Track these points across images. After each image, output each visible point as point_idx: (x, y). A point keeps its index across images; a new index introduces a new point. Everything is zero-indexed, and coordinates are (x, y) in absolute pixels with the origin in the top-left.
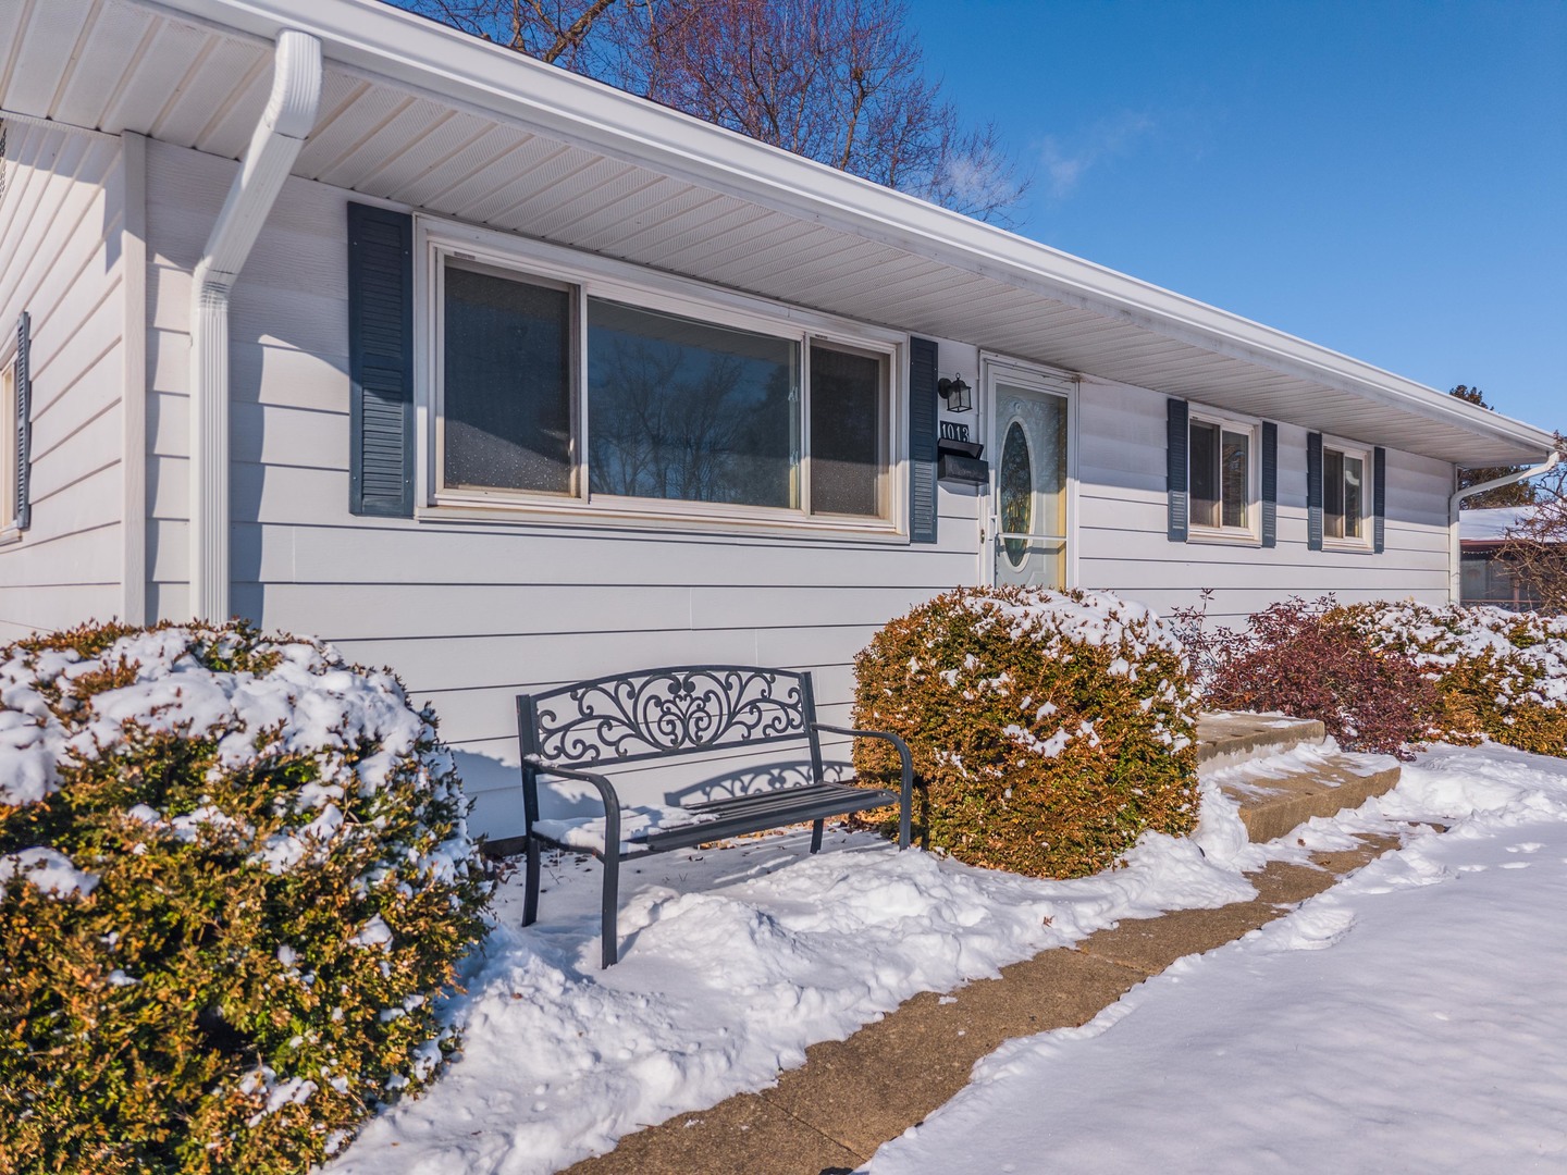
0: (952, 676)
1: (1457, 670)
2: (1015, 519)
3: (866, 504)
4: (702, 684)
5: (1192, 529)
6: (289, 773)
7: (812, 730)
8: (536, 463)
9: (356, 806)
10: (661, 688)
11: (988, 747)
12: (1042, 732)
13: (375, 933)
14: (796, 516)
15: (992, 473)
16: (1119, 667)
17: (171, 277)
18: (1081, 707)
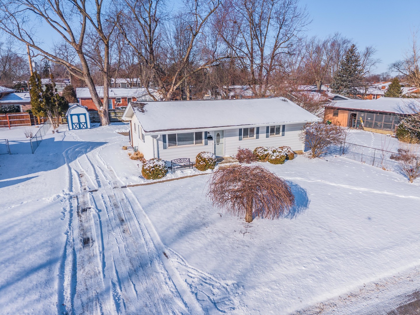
0: (199, 158)
1: (263, 155)
2: (218, 142)
3: (201, 143)
4: (182, 159)
5: (243, 139)
6: (160, 166)
7: (189, 162)
8: (174, 144)
9: (162, 167)
10: (179, 160)
12: (202, 163)
13: (163, 171)
14: (194, 145)
15: (214, 139)
16: (207, 159)
18: (204, 162)
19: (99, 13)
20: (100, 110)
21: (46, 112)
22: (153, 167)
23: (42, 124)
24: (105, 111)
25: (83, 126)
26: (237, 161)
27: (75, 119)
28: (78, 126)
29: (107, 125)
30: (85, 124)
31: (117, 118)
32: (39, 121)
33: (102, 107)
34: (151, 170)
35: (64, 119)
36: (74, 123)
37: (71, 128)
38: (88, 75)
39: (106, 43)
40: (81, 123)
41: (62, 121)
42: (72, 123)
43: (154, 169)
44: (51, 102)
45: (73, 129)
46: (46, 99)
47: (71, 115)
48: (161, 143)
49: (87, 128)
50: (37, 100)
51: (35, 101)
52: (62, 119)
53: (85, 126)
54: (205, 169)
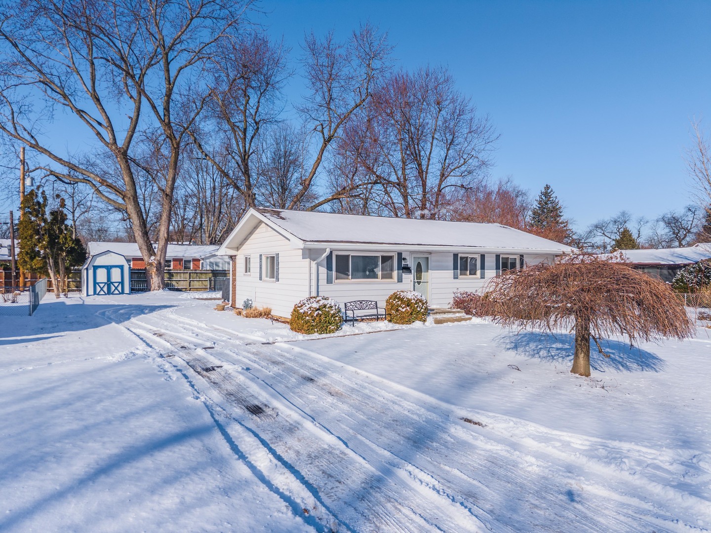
0: (394, 302)
2: (419, 277)
3: (391, 277)
4: (363, 302)
5: (460, 277)
6: (332, 307)
7: (377, 308)
8: (345, 276)
9: (336, 310)
10: (359, 303)
11: (397, 310)
12: (403, 308)
13: (337, 318)
14: (379, 280)
15: (413, 271)
16: (413, 301)
17: (312, 262)
18: (408, 306)
19: (169, 95)
20: (151, 261)
21: (46, 262)
22: (318, 309)
23: (26, 290)
24: (160, 263)
25: (116, 288)
26: (462, 312)
27: (102, 275)
28: (105, 289)
29: (161, 290)
30: (120, 285)
31: (174, 283)
32: (21, 285)
33: (153, 258)
34: (315, 315)
35: (71, 283)
36: (98, 283)
37: (91, 292)
38: (134, 199)
39: (175, 146)
40: (112, 283)
41: (68, 287)
42: (95, 283)
43: (320, 312)
44: (58, 243)
45: (95, 293)
46: (49, 236)
47: (95, 268)
48: (323, 270)
49: (123, 293)
50: (31, 237)
51: (28, 238)
52: (69, 282)
53: (120, 288)
54: (409, 322)
